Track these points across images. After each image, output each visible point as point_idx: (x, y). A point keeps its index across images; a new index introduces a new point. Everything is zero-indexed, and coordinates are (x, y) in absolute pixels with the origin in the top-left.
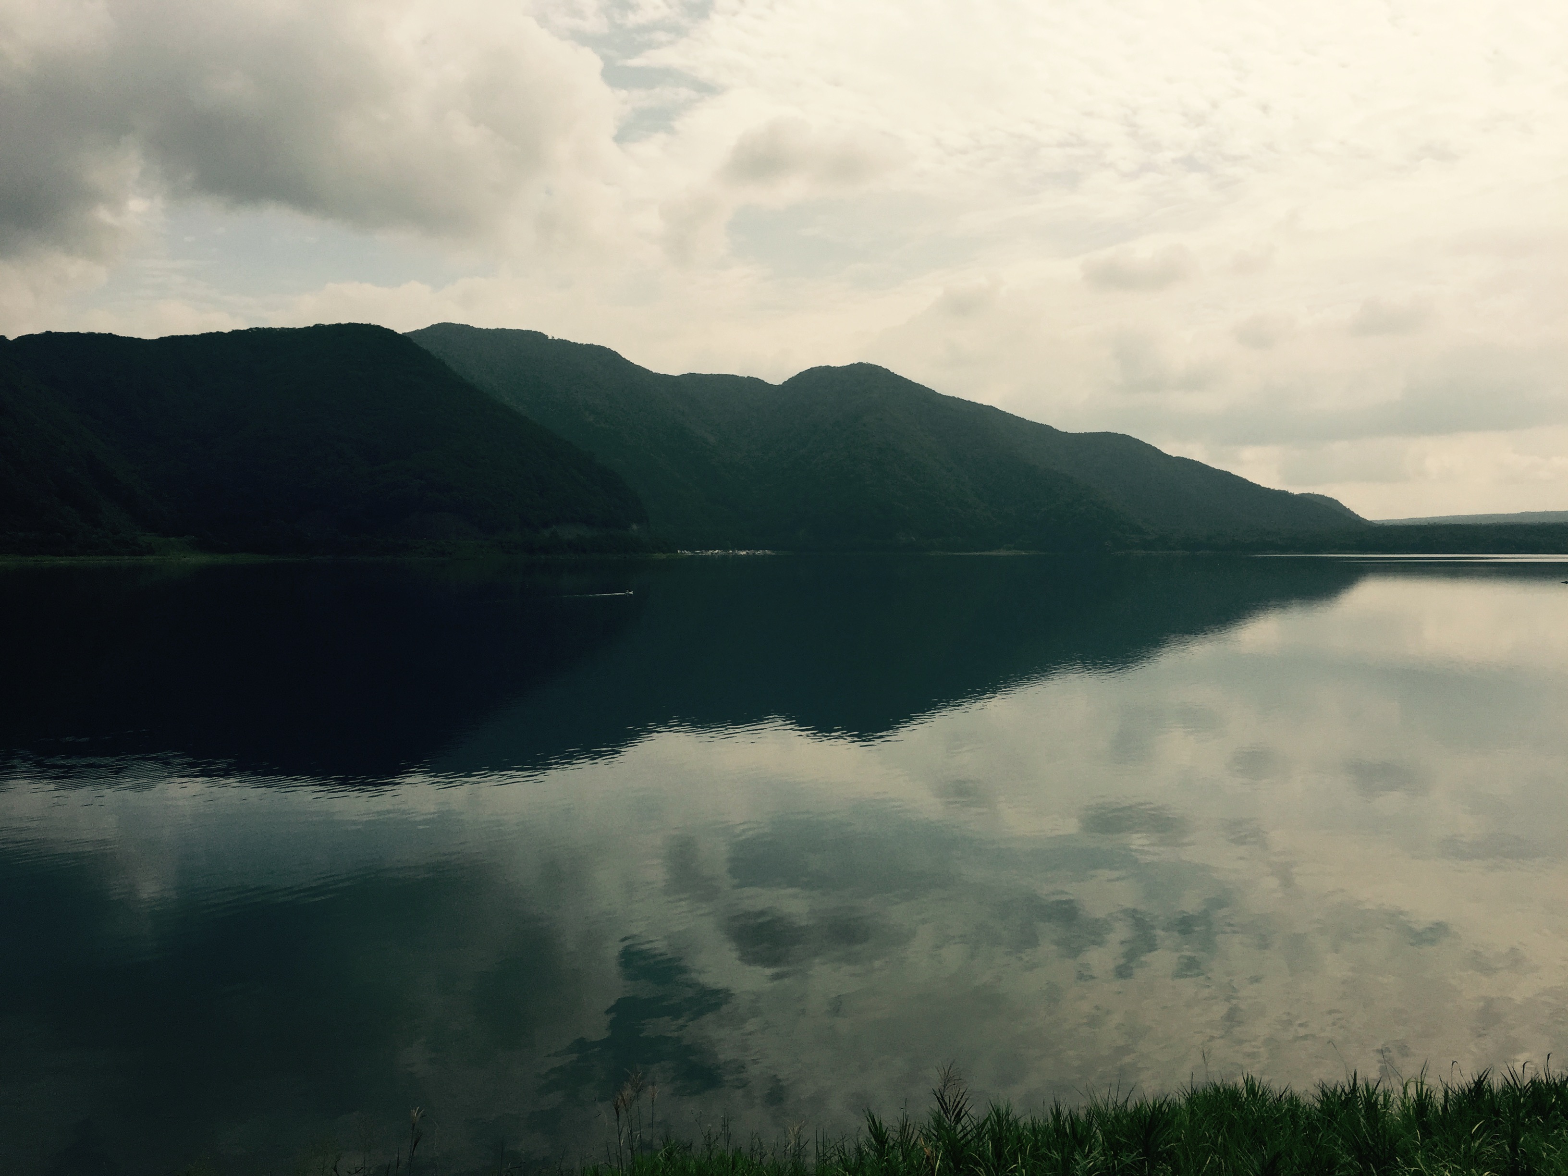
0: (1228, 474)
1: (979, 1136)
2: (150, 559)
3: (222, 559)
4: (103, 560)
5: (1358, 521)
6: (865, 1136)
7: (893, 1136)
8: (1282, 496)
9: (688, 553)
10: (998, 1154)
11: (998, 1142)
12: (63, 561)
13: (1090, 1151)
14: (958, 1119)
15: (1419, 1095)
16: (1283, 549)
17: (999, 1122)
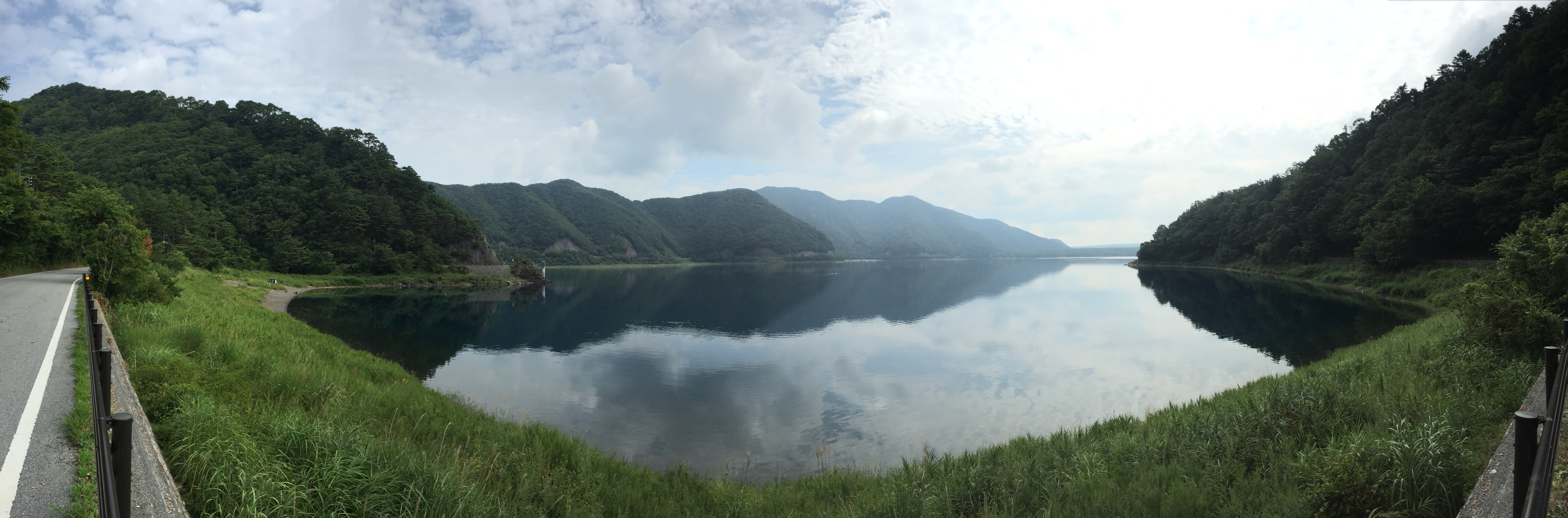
0: (1028, 232)
1: (940, 464)
2: (678, 265)
3: (699, 264)
4: (666, 265)
5: (1067, 247)
6: (901, 466)
7: (911, 466)
8: (1045, 239)
9: (848, 261)
10: (946, 470)
11: (946, 466)
12: (654, 266)
13: (976, 466)
14: (932, 458)
15: (1079, 431)
16: (1046, 256)
17: (947, 458)
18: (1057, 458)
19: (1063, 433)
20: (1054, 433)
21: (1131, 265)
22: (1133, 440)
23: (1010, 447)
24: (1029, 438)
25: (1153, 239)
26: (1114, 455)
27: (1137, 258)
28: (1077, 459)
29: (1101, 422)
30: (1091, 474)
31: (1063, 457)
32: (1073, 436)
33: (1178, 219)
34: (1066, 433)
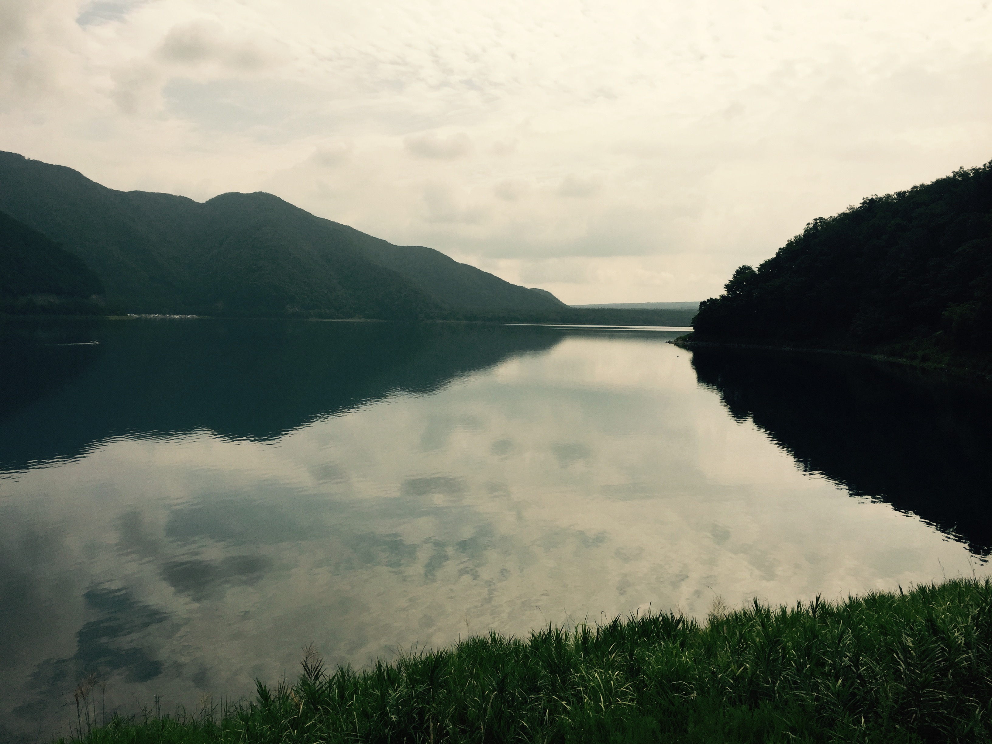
1: (330, 687)
6: (255, 696)
7: (274, 694)
8: (522, 290)
9: (136, 316)
10: (342, 696)
11: (342, 689)
13: (398, 687)
14: (317, 678)
15: (584, 632)
17: (343, 676)
18: (543, 672)
19: (554, 633)
20: (537, 633)
21: (680, 342)
22: (686, 658)
23: (459, 656)
24: (494, 640)
25: (725, 293)
26: (650, 678)
27: (691, 329)
28: (582, 677)
29: (624, 622)
30: (606, 707)
31: (553, 672)
32: (572, 641)
33: (778, 254)
34: (558, 634)
